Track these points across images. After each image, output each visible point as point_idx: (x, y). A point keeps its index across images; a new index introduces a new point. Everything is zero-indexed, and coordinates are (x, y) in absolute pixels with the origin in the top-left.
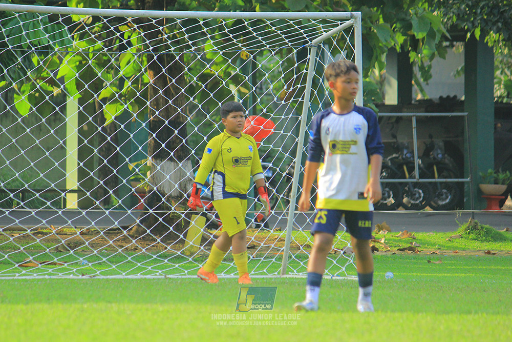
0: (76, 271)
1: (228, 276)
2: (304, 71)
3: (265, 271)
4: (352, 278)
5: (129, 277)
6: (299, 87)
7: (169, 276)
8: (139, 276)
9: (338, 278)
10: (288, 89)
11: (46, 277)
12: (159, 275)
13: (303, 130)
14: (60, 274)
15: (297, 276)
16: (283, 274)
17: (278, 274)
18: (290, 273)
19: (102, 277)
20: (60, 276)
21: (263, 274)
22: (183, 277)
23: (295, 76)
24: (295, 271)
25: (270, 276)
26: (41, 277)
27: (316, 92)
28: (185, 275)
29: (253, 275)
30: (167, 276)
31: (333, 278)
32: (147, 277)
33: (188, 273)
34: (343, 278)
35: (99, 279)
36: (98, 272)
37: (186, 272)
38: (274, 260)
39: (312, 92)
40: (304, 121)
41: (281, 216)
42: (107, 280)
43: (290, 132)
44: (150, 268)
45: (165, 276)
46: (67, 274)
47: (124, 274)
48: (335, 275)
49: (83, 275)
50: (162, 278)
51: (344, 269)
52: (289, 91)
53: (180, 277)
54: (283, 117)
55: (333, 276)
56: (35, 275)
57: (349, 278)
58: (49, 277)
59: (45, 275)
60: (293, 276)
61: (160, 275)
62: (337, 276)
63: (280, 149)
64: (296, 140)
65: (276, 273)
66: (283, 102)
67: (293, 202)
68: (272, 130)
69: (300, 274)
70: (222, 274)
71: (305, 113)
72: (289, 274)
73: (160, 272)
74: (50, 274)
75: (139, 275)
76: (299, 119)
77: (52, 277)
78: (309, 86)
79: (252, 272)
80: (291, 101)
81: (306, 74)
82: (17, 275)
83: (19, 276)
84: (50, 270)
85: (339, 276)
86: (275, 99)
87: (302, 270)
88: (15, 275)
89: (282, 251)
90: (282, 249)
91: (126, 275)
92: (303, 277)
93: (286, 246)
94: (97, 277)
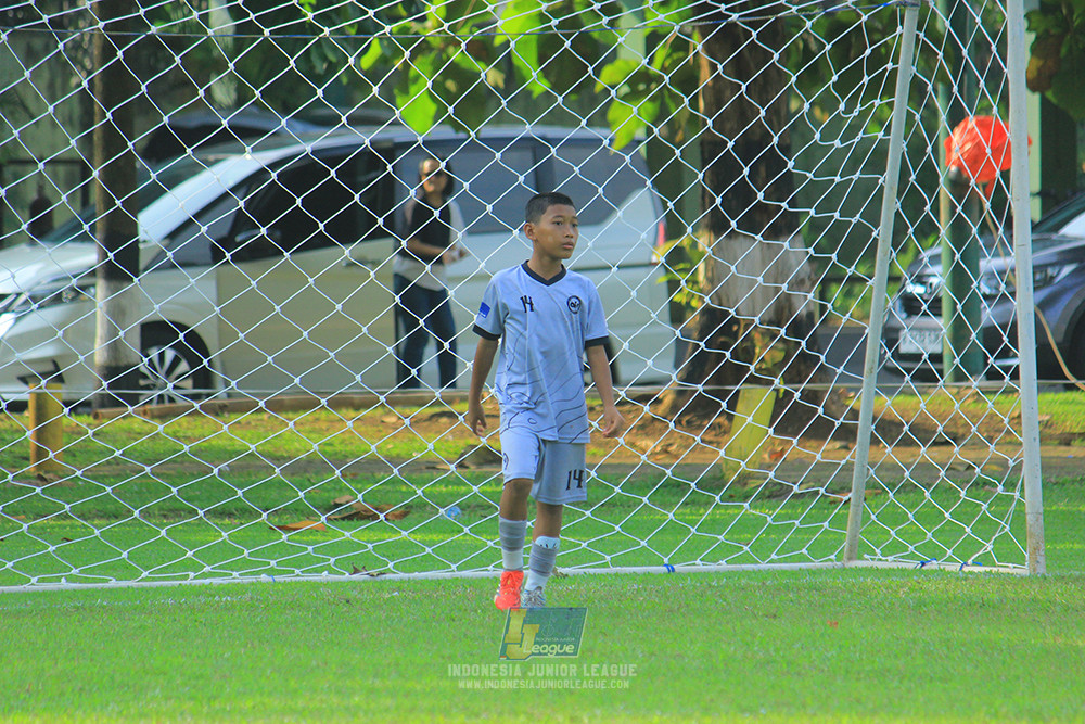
0: (335, 565)
1: (712, 567)
2: (890, 66)
3: (804, 551)
4: (1007, 570)
5: (469, 573)
6: (876, 105)
7: (566, 570)
8: (490, 571)
9: (977, 569)
10: (849, 110)
11: (264, 577)
13: (888, 209)
14: (297, 571)
15: (880, 565)
16: (850, 559)
17: (838, 559)
18: (866, 556)
19: (401, 575)
20: (298, 576)
21: (803, 559)
22: (598, 570)
23: (866, 79)
24: (877, 551)
25: (817, 564)
26: (252, 579)
27: (918, 117)
28: (605, 565)
29: (779, 561)
30: (560, 570)
31: (966, 569)
33: (615, 563)
34: (988, 569)
36: (391, 565)
37: (608, 558)
38: (826, 524)
39: (910, 116)
40: (891, 188)
41: (841, 419)
43: (858, 215)
46: (308, 571)
47: (454, 567)
48: (970, 562)
49: (356, 571)
51: (989, 547)
52: (853, 115)
53: (592, 571)
54: (838, 179)
55: (966, 564)
56: (235, 574)
57: (1001, 570)
58: (271, 579)
59: (258, 573)
60: (869, 564)
62: (976, 563)
63: (834, 256)
64: (874, 234)
65: (833, 557)
66: (837, 143)
67: (868, 384)
68: (812, 212)
69: (890, 558)
70: (698, 562)
71: (893, 168)
72: (861, 559)
74: (271, 572)
75: (490, 568)
76: (880, 182)
77: (277, 578)
78: (901, 102)
79: (773, 556)
80: (856, 140)
81: (894, 71)
82: (192, 575)
83: (195, 578)
84: (273, 563)
85: (980, 565)
86: (817, 136)
87: (894, 548)
88: (186, 577)
89: (847, 502)
90: (845, 498)
91: (459, 569)
92: (895, 565)
93: (856, 491)
94: (388, 576)
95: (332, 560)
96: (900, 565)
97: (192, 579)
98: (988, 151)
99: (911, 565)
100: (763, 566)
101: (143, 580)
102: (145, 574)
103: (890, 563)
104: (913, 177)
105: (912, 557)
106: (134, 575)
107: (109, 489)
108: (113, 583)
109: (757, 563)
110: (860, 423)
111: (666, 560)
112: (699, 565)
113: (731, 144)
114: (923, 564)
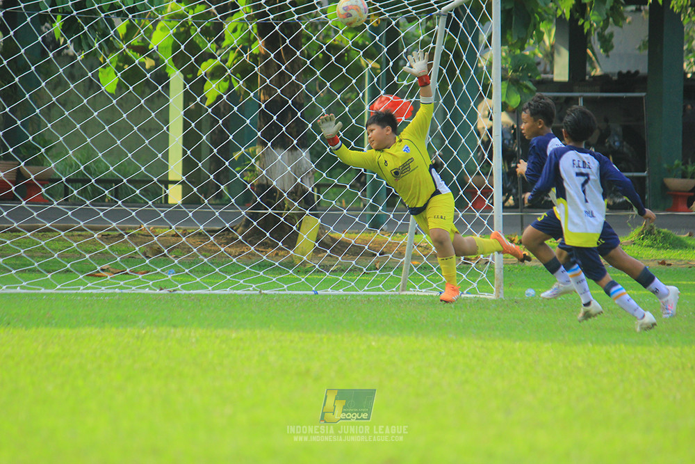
0: (152, 285)
1: (336, 292)
2: (431, 45)
3: (381, 286)
4: (484, 296)
5: (217, 292)
7: (265, 292)
8: (228, 291)
9: (468, 296)
11: (117, 290)
12: (252, 290)
14: (133, 288)
15: (419, 293)
16: (403, 290)
17: (397, 290)
18: (411, 289)
19: (184, 291)
20: (134, 290)
21: (379, 290)
22: (280, 292)
24: (417, 287)
25: (387, 292)
26: (110, 291)
27: (444, 71)
28: (284, 290)
29: (367, 291)
30: (262, 292)
31: (463, 296)
32: (239, 292)
33: (289, 289)
34: (474, 296)
35: (179, 294)
36: (179, 286)
37: (285, 286)
38: (392, 273)
39: (441, 71)
41: (401, 221)
42: (189, 296)
44: (242, 281)
45: (260, 292)
46: (140, 288)
47: (210, 288)
48: (465, 292)
49: (161, 289)
50: (256, 294)
51: (475, 285)
53: (278, 292)
54: (404, 100)
55: (462, 293)
56: (103, 288)
57: (481, 296)
58: (120, 291)
59: (115, 288)
60: (414, 293)
61: (254, 290)
62: (468, 293)
65: (394, 289)
66: (405, 82)
69: (423, 290)
70: (329, 290)
72: (409, 291)
73: (254, 286)
74: (120, 288)
75: (228, 289)
77: (124, 291)
78: (436, 63)
79: (366, 288)
81: (434, 48)
82: (82, 288)
83: (83, 289)
84: (122, 283)
85: (469, 294)
86: (396, 79)
87: (426, 286)
88: (79, 289)
89: (402, 262)
90: (402, 260)
91: (213, 289)
92: (427, 294)
93: (407, 257)
94: (178, 292)
95: (151, 283)
96: (430, 294)
97: (81, 289)
98: (481, 88)
99: (435, 294)
100: (361, 292)
101: (58, 289)
102: (58, 287)
103: (423, 292)
104: (441, 101)
105: (435, 290)
106: (53, 287)
107: (43, 243)
108: (43, 290)
109: (357, 291)
110: (410, 223)
111: (314, 289)
112: (330, 291)
113: (354, 81)
114: (441, 293)
